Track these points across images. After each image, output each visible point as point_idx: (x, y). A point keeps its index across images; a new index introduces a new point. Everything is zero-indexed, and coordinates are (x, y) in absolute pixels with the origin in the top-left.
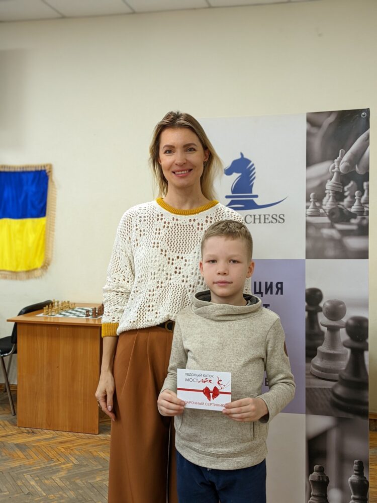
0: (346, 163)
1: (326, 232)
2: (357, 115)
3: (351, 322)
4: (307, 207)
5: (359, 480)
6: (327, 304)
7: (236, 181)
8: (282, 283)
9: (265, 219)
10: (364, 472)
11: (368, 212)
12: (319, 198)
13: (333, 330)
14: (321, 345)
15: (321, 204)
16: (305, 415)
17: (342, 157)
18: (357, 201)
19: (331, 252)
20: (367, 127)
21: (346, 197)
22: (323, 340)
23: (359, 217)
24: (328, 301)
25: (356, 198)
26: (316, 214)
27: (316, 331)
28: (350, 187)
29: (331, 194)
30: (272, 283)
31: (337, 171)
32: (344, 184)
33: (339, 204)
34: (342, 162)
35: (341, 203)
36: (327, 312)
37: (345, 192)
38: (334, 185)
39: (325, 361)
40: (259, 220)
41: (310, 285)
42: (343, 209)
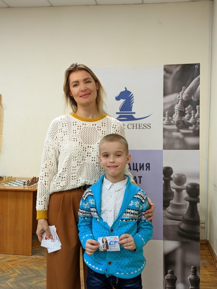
0: (186, 94)
1: (175, 134)
2: (193, 67)
3: (189, 186)
4: (164, 120)
5: (194, 278)
6: (176, 176)
7: (122, 104)
8: (149, 164)
9: (139, 126)
10: (197, 273)
11: (199, 123)
12: (171, 114)
13: (179, 191)
14: (172, 200)
15: (172, 118)
16: (163, 241)
17: (184, 91)
18: (192, 116)
19: (177, 146)
20: (199, 74)
21: (186, 114)
22: (173, 196)
23: (194, 126)
24: (176, 174)
25: (192, 115)
26: (169, 124)
27: (169, 191)
28: (188, 109)
29: (177, 112)
30: (143, 164)
31: (181, 99)
32: (185, 107)
33: (182, 118)
34: (184, 94)
35: (184, 118)
36: (175, 181)
37: (186, 111)
38: (180, 107)
39: (174, 209)
40: (136, 127)
41: (165, 165)
42: (184, 121)
